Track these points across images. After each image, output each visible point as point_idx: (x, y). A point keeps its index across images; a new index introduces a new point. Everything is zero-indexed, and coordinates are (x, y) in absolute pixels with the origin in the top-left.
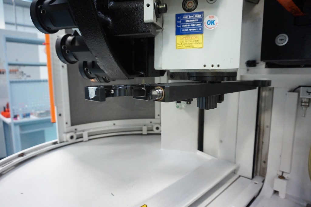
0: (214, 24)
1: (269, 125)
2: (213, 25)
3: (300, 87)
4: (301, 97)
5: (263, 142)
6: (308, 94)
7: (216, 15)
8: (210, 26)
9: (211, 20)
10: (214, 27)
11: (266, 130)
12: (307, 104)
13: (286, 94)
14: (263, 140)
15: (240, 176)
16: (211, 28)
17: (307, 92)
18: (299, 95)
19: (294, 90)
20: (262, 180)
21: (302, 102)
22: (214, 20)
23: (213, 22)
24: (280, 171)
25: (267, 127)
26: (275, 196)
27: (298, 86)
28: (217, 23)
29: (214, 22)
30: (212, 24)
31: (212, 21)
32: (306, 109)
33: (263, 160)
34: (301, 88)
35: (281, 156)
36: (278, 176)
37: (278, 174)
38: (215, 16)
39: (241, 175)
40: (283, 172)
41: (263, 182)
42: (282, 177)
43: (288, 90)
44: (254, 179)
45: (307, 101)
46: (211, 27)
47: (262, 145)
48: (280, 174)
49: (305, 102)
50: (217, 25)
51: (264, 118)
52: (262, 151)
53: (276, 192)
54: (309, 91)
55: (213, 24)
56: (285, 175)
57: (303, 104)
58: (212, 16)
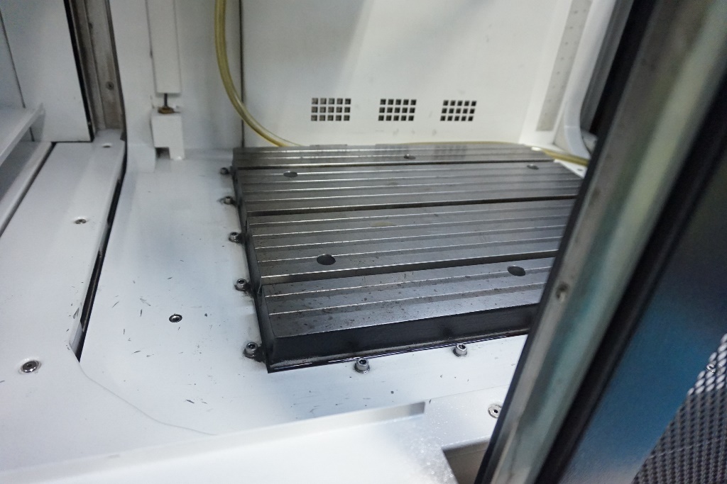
15: (54, 144)
20: (119, 136)
24: (158, 95)
26: (163, 161)
33: (106, 79)
36: (156, 110)
37: (153, 107)
39: (54, 140)
40: (166, 96)
41: (124, 137)
42: (166, 110)
44: (96, 139)
48: (160, 103)
53: (162, 152)
56: (172, 103)
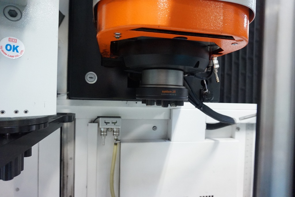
0: (17, 52)
1: (73, 157)
2: (15, 53)
3: (99, 117)
4: (100, 127)
5: (67, 176)
6: (106, 124)
7: (21, 40)
8: (11, 53)
9: (12, 44)
10: (17, 56)
11: (70, 162)
12: (105, 133)
13: (88, 125)
14: (67, 174)
16: (13, 57)
17: (105, 122)
18: (99, 125)
19: (94, 121)
21: (101, 132)
22: (18, 45)
23: (15, 49)
25: (71, 159)
27: (96, 117)
28: (22, 51)
29: (18, 48)
30: (13, 51)
31: (14, 46)
32: (105, 138)
33: (69, 195)
34: (100, 119)
35: (87, 187)
38: (18, 40)
43: (89, 120)
45: (105, 130)
46: (12, 55)
47: (67, 179)
49: (103, 132)
50: (23, 54)
51: (67, 150)
52: (67, 186)
54: (106, 122)
55: (15, 51)
57: (102, 133)
58: (14, 39)
